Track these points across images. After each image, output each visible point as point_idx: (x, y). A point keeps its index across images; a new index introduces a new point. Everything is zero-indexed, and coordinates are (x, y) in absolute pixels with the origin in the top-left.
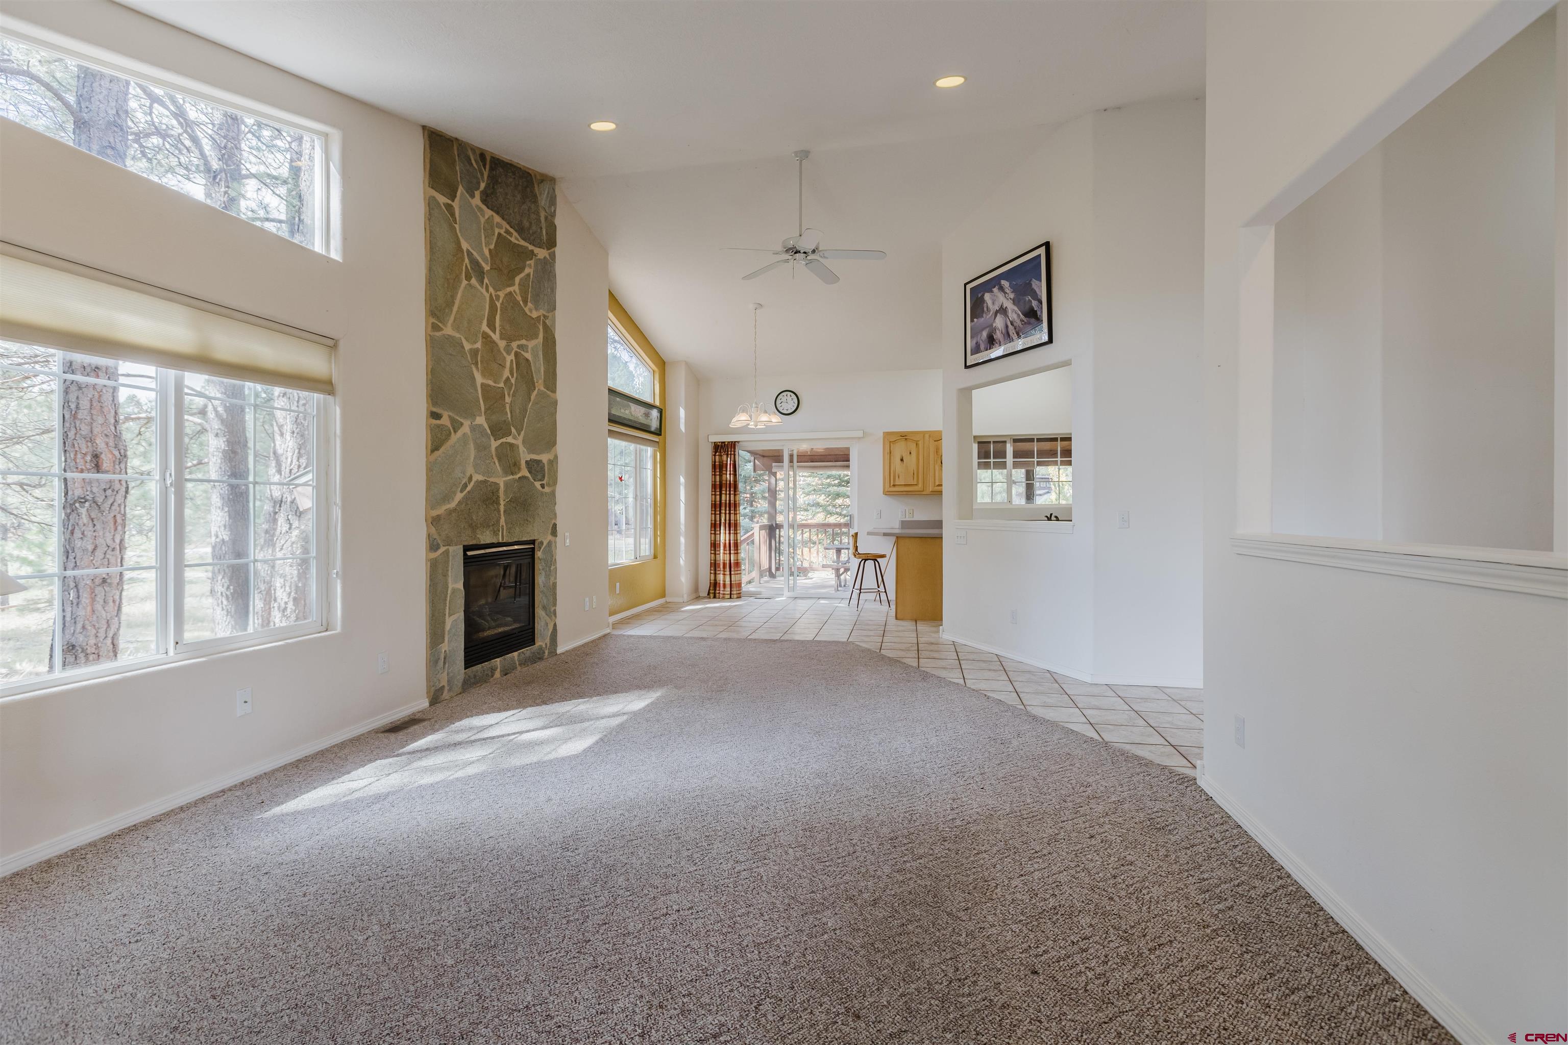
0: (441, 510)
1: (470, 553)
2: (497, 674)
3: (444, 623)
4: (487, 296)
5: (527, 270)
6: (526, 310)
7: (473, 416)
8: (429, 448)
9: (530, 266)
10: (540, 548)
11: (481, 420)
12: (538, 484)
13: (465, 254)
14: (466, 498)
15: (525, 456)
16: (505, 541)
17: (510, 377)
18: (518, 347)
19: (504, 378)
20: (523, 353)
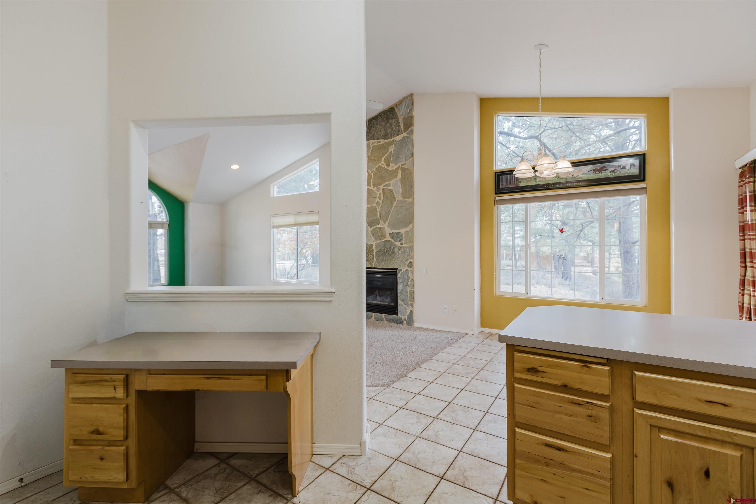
5: (390, 151)
6: (390, 168)
9: (392, 148)
10: (400, 272)
12: (398, 244)
15: (388, 231)
17: (379, 200)
18: (384, 186)
19: (376, 202)
20: (387, 188)
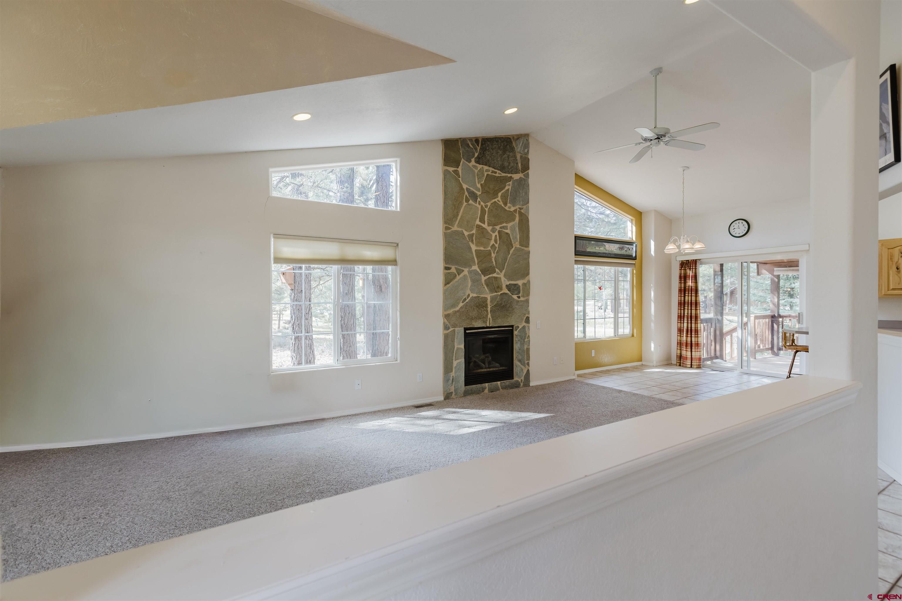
0: (451, 311)
1: (467, 331)
2: (486, 391)
3: (452, 363)
4: (480, 207)
5: (507, 188)
6: (507, 208)
7: (470, 266)
8: (444, 283)
9: (509, 185)
10: (517, 330)
11: (476, 268)
12: (515, 297)
13: (466, 190)
14: (466, 305)
15: (505, 282)
16: (491, 326)
17: (495, 244)
18: (501, 228)
19: (491, 245)
20: (504, 230)
